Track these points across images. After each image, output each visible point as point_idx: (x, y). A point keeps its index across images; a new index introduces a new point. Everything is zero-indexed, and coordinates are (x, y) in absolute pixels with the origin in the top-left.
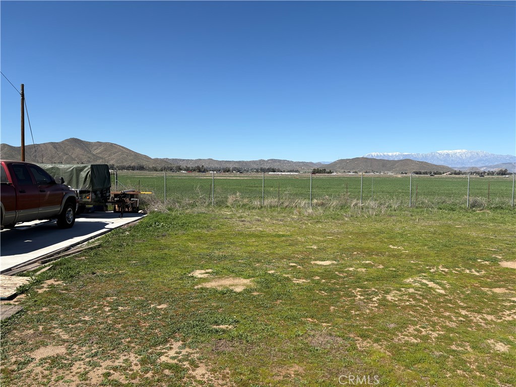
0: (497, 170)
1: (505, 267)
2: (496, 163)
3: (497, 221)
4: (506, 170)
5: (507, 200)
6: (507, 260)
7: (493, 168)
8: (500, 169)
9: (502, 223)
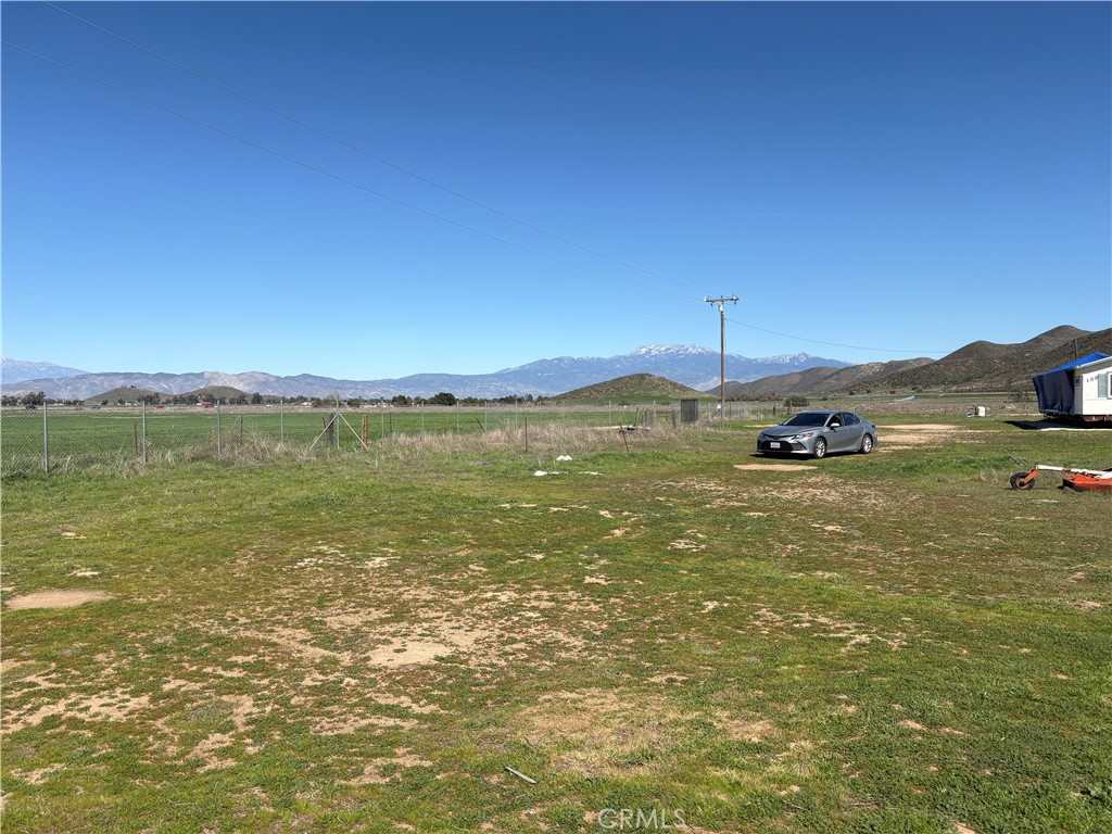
0: (22, 393)
2: (20, 380)
4: (41, 395)
5: (35, 458)
7: (14, 389)
8: (28, 393)
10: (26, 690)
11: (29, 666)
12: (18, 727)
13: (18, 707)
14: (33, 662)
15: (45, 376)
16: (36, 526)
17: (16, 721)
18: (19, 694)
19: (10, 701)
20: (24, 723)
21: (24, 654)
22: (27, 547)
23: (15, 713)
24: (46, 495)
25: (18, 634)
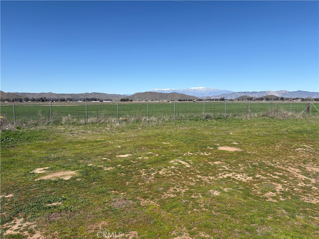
0: (219, 98)
1: (220, 150)
2: (219, 94)
3: (218, 125)
4: (224, 98)
5: (223, 114)
6: (222, 146)
7: (218, 97)
8: (221, 97)
9: (220, 126)
10: (223, 169)
11: (223, 164)
12: (221, 177)
13: (221, 173)
14: (224, 163)
15: (225, 93)
16: (223, 131)
17: (221, 176)
18: (221, 170)
19: (219, 171)
20: (223, 177)
21: (222, 160)
22: (222, 135)
23: (221, 174)
24: (226, 123)
25: (221, 156)
